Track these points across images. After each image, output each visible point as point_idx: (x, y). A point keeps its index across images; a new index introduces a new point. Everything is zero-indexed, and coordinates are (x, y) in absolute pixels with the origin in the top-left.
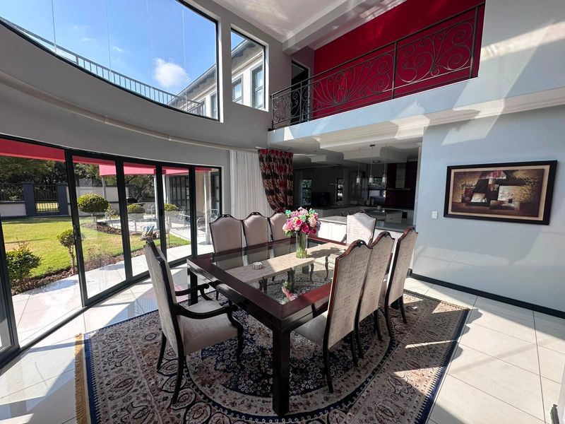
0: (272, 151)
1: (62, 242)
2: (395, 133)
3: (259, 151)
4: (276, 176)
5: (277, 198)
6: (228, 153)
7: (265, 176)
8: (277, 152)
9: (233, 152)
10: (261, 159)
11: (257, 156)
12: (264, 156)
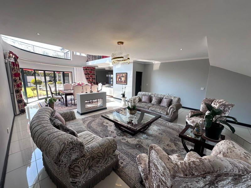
0: (87, 67)
1: (31, 89)
2: (109, 65)
3: (83, 67)
4: (89, 74)
5: (90, 80)
6: (74, 68)
7: (86, 74)
8: (89, 68)
9: (75, 68)
10: (84, 69)
11: (82, 69)
12: (85, 69)
